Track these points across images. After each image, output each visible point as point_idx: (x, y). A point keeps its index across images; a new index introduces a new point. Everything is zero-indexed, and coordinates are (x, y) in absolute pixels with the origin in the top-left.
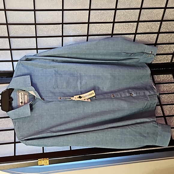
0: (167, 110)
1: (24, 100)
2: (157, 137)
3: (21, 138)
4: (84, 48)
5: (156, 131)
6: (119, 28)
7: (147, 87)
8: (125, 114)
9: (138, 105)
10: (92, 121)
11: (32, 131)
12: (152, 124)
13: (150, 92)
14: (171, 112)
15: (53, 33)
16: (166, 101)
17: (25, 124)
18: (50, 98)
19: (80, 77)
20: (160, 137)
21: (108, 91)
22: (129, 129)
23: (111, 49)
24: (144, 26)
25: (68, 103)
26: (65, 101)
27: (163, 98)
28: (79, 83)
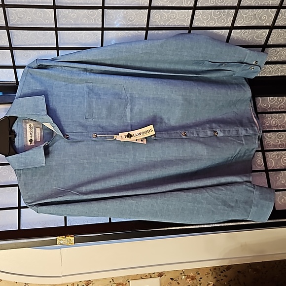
0: (273, 160)
1: (35, 136)
2: (251, 208)
3: (29, 201)
4: (140, 51)
5: (249, 198)
6: (202, 17)
7: (244, 120)
8: (203, 166)
9: (224, 152)
10: (146, 177)
11: (48, 190)
12: (244, 186)
13: (247, 130)
14: (279, 163)
15: (86, 21)
16: (272, 143)
17: (37, 178)
18: (78, 136)
19: (130, 99)
20: (256, 208)
21: (177, 124)
22: (206, 194)
23: (186, 54)
24: (248, 16)
25: (108, 145)
26: (104, 141)
27: (268, 137)
28: (128, 110)
